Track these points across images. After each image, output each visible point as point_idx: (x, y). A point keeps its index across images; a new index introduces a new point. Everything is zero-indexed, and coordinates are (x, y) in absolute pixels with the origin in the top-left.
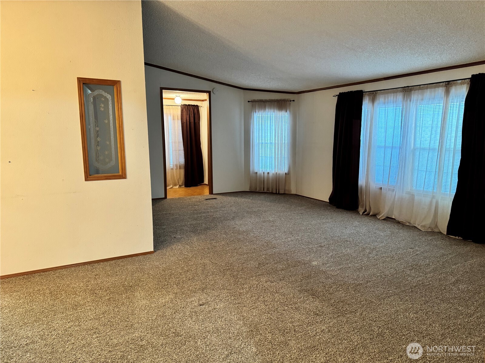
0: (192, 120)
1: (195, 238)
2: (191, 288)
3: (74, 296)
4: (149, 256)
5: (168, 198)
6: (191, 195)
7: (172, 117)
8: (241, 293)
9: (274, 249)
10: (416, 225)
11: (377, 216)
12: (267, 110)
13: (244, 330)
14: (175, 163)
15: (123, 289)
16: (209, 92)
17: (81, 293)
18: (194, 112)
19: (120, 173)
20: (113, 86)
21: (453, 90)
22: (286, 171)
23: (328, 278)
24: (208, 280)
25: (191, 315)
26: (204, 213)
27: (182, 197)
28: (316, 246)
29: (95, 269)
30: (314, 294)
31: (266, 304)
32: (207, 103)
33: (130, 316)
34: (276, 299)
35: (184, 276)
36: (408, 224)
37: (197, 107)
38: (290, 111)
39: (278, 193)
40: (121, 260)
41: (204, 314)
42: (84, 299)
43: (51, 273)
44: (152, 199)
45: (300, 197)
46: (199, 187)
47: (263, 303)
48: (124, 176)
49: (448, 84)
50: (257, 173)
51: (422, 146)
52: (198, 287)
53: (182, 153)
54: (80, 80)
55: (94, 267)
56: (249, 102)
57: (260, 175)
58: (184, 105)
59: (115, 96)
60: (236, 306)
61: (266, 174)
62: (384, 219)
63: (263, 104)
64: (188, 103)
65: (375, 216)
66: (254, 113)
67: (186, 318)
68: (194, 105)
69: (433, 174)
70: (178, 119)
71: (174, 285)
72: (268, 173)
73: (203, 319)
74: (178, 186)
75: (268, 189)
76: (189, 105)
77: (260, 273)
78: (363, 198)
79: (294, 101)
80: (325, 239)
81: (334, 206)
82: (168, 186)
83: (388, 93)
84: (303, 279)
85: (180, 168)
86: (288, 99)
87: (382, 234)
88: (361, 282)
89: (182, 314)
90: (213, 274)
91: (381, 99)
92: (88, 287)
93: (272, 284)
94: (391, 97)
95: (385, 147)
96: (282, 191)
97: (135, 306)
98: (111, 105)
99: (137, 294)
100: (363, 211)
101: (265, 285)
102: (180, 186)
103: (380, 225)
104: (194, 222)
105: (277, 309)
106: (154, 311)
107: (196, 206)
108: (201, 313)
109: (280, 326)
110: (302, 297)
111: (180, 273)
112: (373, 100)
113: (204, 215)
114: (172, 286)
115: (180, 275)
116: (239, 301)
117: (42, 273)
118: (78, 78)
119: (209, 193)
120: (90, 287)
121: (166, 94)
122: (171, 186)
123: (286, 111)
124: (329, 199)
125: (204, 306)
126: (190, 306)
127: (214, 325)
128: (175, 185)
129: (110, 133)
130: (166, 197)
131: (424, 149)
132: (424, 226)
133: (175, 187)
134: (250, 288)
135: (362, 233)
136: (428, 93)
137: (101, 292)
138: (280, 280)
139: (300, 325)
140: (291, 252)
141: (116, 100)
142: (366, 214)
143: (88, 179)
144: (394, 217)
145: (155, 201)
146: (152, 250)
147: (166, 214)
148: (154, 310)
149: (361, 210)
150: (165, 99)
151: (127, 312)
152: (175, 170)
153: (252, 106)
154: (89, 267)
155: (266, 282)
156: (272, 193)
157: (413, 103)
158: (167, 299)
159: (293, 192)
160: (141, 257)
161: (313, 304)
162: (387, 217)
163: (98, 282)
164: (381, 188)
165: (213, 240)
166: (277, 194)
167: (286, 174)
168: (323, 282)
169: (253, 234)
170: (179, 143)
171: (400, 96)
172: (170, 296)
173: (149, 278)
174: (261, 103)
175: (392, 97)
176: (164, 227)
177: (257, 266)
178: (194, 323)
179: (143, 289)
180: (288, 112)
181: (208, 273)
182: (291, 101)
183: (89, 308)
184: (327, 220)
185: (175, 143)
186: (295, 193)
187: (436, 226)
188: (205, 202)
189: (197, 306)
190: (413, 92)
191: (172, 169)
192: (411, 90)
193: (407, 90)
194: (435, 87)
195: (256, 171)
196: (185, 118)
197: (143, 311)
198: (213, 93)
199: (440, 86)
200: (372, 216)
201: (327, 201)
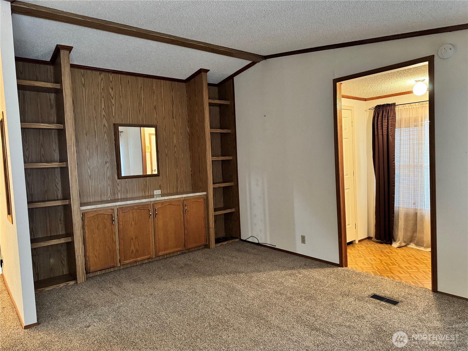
16: (430, 59)
130: (341, 264)
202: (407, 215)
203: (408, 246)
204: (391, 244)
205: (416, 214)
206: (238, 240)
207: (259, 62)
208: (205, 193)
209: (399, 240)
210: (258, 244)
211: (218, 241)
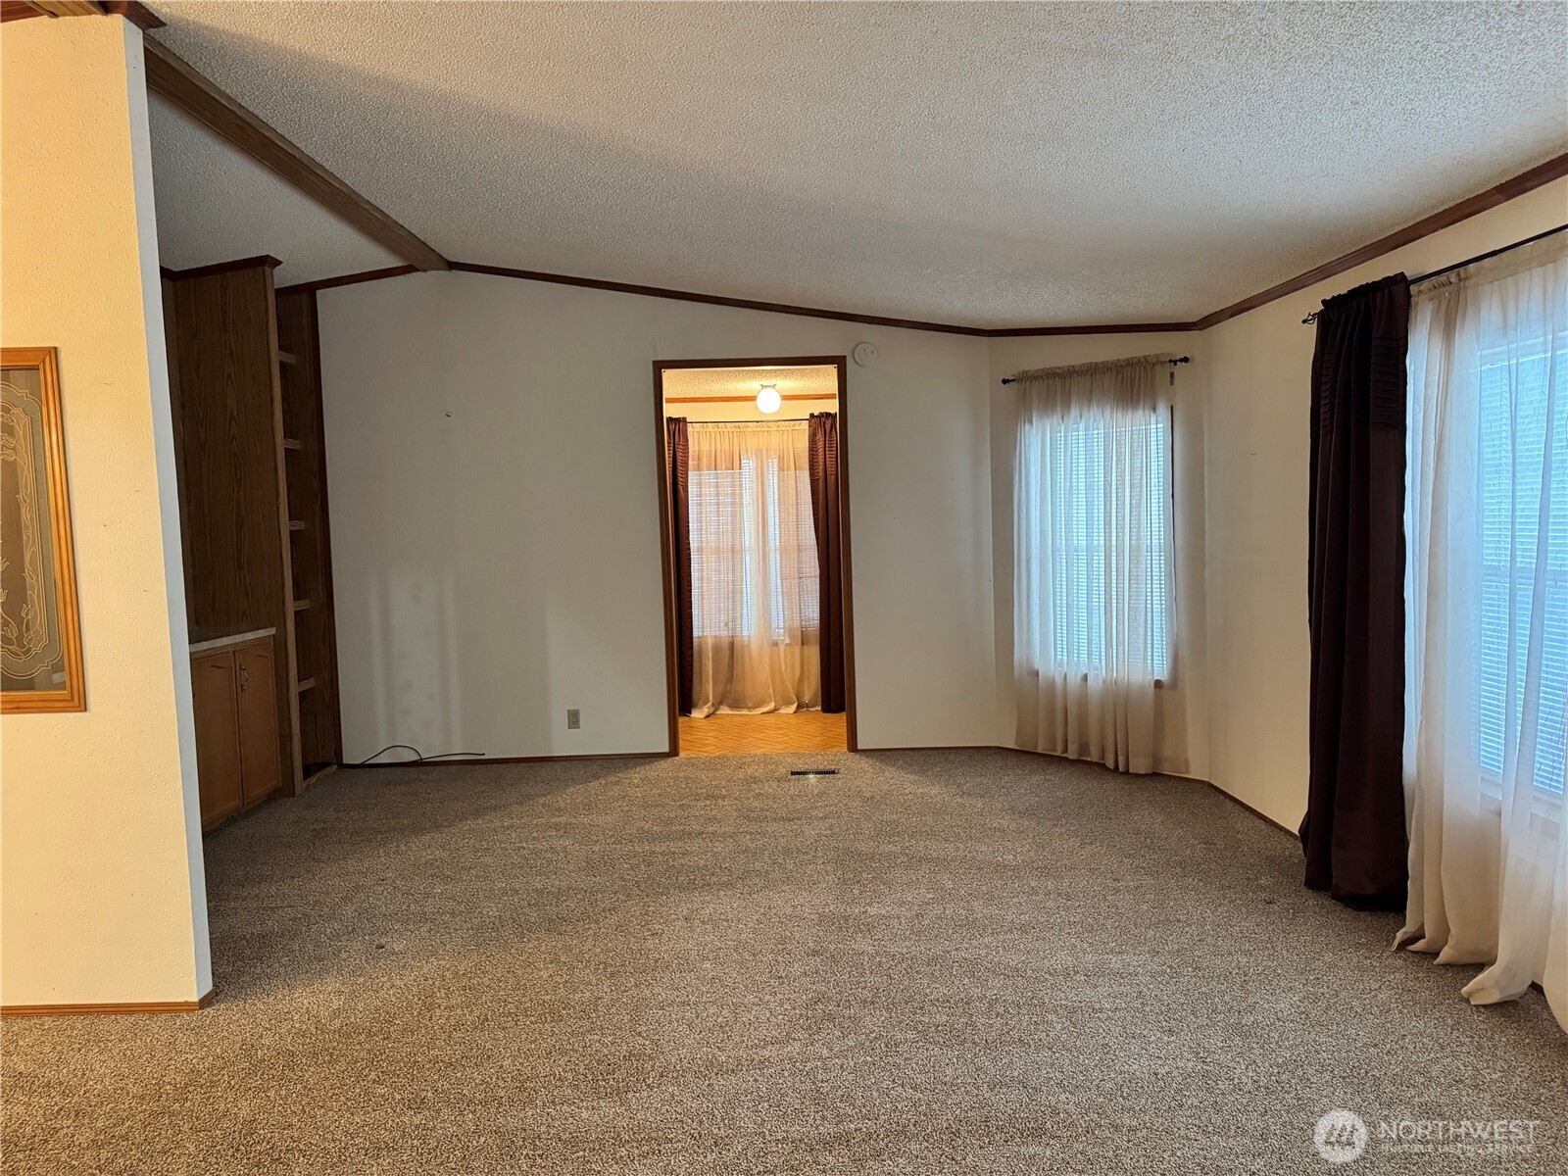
5: (681, 755)
7: (777, 460)
16: (840, 362)
20: (36, 368)
22: (1161, 670)
38: (1170, 407)
39: (1122, 768)
56: (1005, 382)
57: (1052, 685)
58: (822, 416)
61: (1074, 683)
63: (1057, 386)
66: (1027, 426)
70: (797, 465)
72: (1085, 678)
74: (796, 705)
75: (1084, 747)
79: (1186, 360)
86: (1157, 356)
95: (1512, 574)
96: (1139, 765)
102: (802, 706)
119: (846, 746)
122: (771, 706)
123: (1154, 409)
128: (788, 703)
130: (674, 751)
133: (783, 710)
152: (784, 648)
153: (1019, 398)
156: (1098, 767)
159: (1197, 773)
166: (1120, 771)
167: (1158, 684)
170: (803, 549)
174: (1050, 382)
180: (1162, 409)
182: (1175, 362)
191: (776, 645)
195: (1034, 666)
196: (820, 461)
198: (855, 361)
200: (1447, 966)
201: (1296, 832)
202: (717, 648)
203: (718, 712)
204: (690, 713)
205: (732, 645)
206: (335, 767)
207: (425, 271)
208: (273, 631)
209: (705, 704)
210: (419, 764)
211: (308, 772)
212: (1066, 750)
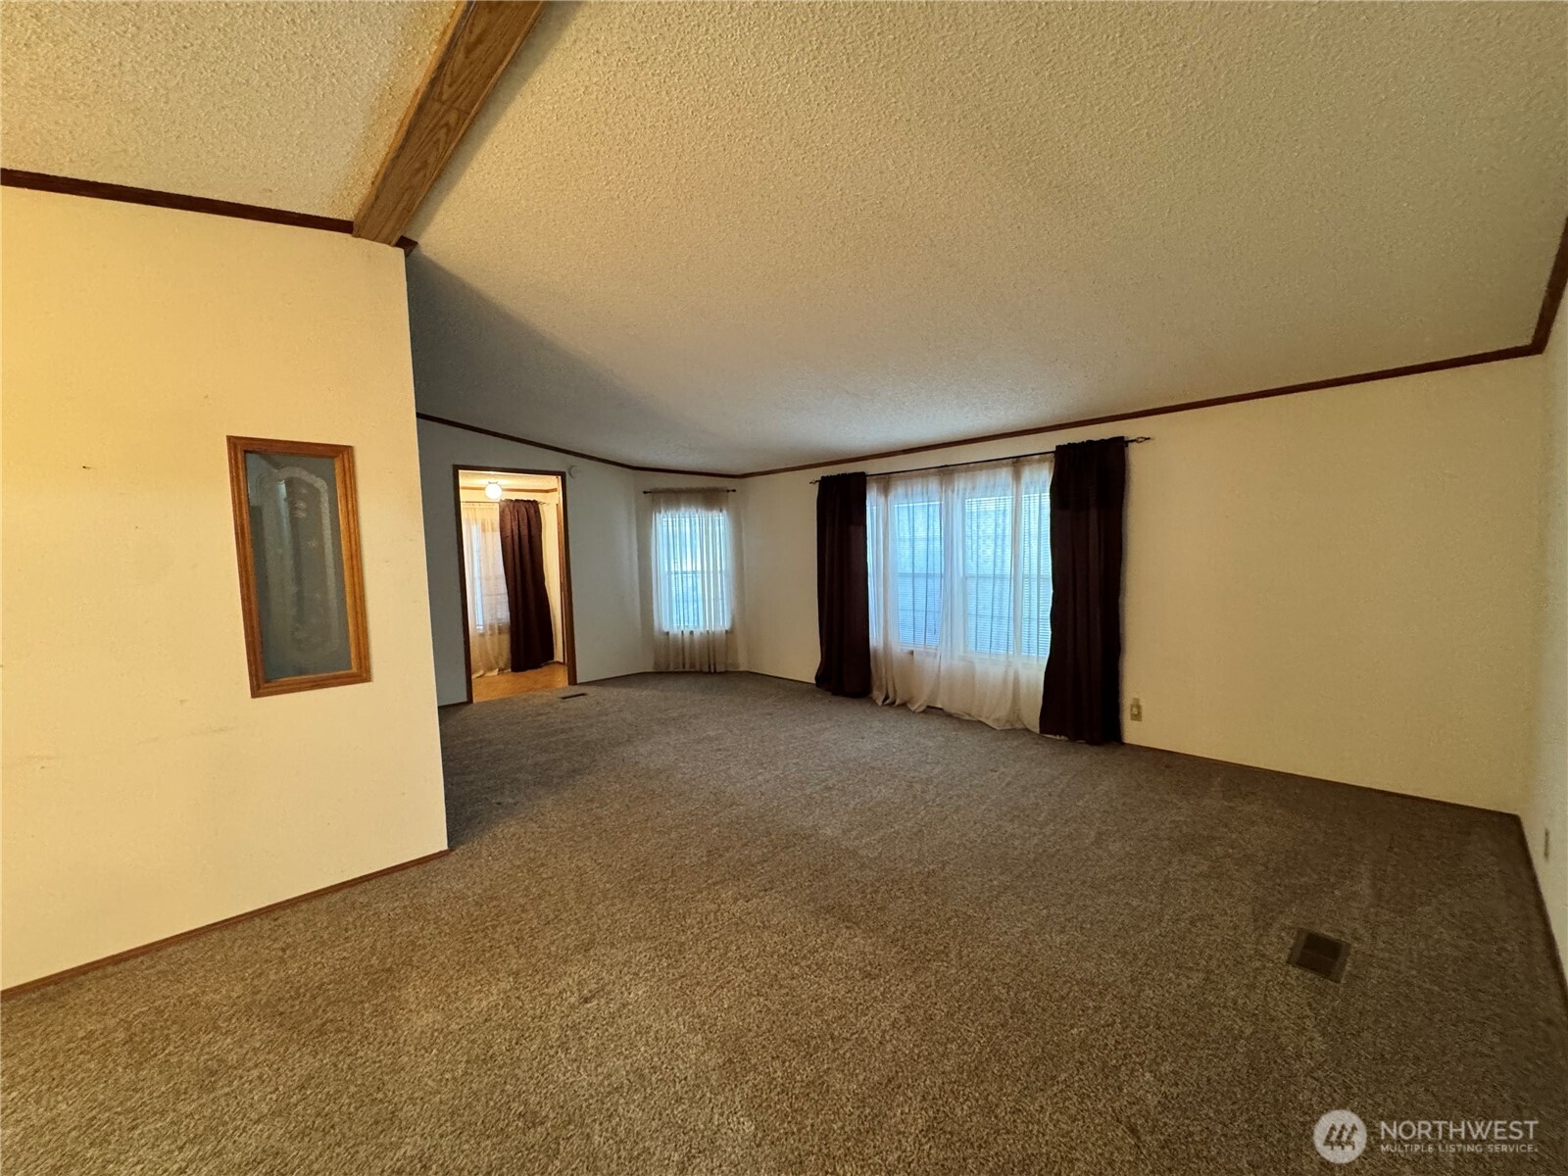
0: (525, 532)
1: (549, 803)
2: (553, 949)
3: (211, 1036)
4: (436, 864)
5: (474, 701)
6: (527, 691)
7: (480, 526)
8: (683, 944)
9: (734, 807)
10: (983, 719)
11: (909, 705)
12: (683, 509)
13: (711, 1064)
14: (488, 622)
15: (365, 983)
16: (562, 475)
17: (233, 1021)
18: (528, 515)
19: (354, 670)
20: (332, 457)
21: (1027, 473)
22: (727, 626)
23: (863, 867)
24: (595, 918)
25: (564, 1040)
26: (563, 731)
27: (506, 696)
28: (818, 788)
29: (282, 929)
30: (848, 918)
31: (748, 967)
32: (558, 497)
33: (386, 1078)
34: (768, 948)
35: (532, 913)
36: (967, 718)
37: (535, 503)
38: (727, 510)
39: (712, 671)
40: (360, 888)
41: (597, 1029)
42: (240, 1043)
43: (142, 962)
44: (439, 707)
45: (759, 677)
46: (545, 669)
47: (741, 965)
48: (364, 675)
49: (1017, 462)
50: (668, 633)
51: (981, 573)
52: (571, 942)
53: (504, 599)
54: (234, 442)
55: (280, 921)
56: (645, 492)
57: (676, 636)
58: (507, 500)
59: (339, 485)
60: (677, 988)
61: (687, 634)
62: (924, 712)
63: (674, 497)
64: (514, 496)
65: (904, 705)
66: (657, 514)
67: (552, 1052)
68: (529, 501)
69: (1005, 621)
70: (493, 529)
71: (508, 944)
72: (692, 633)
73: (597, 1048)
74: (497, 670)
75: (692, 665)
76: (517, 501)
77: (716, 878)
78: (879, 672)
79: (734, 491)
80: (832, 768)
81: (827, 690)
82: (476, 672)
83: (910, 478)
84: (814, 880)
85: (500, 631)
86: (721, 488)
87: (931, 744)
88: (931, 867)
89: (539, 1039)
90: (606, 898)
91: (899, 490)
92: (259, 996)
93: (749, 905)
94: (918, 486)
95: (914, 576)
96: (720, 668)
97: (402, 1039)
98: (326, 505)
99: (408, 994)
100: (882, 698)
101: (734, 909)
102: (501, 670)
103: (919, 725)
104: (542, 758)
105: (776, 975)
106: (458, 1047)
107: (544, 717)
108: (590, 1028)
109: (796, 1028)
110: (825, 931)
111: (520, 905)
112: (885, 490)
113: (563, 736)
114: (505, 951)
115: (523, 911)
116: (681, 970)
117: (110, 969)
118: (230, 439)
119: (567, 683)
120: (262, 998)
121: (466, 479)
122: (481, 673)
123: (721, 511)
124: (817, 678)
125: (595, 1002)
126: (558, 1008)
127: (630, 1060)
128: (491, 669)
129: (324, 573)
130: (470, 700)
131: (985, 577)
132: (998, 720)
133: (489, 674)
134: (700, 925)
135: (894, 747)
136: (983, 478)
137: (297, 1008)
138: (766, 890)
139: (840, 1018)
140: (771, 810)
141: (340, 492)
142: (890, 703)
143: (261, 691)
144: (940, 706)
145: (444, 711)
146: (445, 847)
147: (474, 743)
148: (458, 1043)
149: (878, 696)
150: (464, 488)
151: (377, 1065)
152: (488, 637)
153: (653, 501)
154: (267, 924)
155: (736, 900)
156: (701, 673)
157: (958, 494)
158: (492, 994)
159: (743, 668)
160: (413, 872)
161: (854, 945)
162: (928, 707)
163: (290, 972)
164: (912, 653)
165: (592, 801)
166: (711, 673)
167: (727, 631)
168: (857, 881)
169: (680, 776)
170: (496, 578)
171: (933, 485)
172: (503, 985)
173: (440, 933)
174: (670, 495)
175: (920, 486)
176: (470, 778)
177: (705, 859)
178: (575, 1065)
179: (423, 974)
180: (725, 512)
181: (593, 894)
182: (728, 491)
183: (255, 1073)
184: (823, 724)
185: (488, 579)
186: (747, 669)
187: (1019, 719)
188: (562, 705)
189: (577, 1004)
190: (956, 475)
191: (482, 635)
192: (952, 473)
193: (946, 472)
194: (996, 467)
195: (666, 630)
196: (509, 527)
197: (427, 1052)
198: (570, 474)
199: (1004, 465)
200: (898, 706)
201: (814, 681)
212: (684, 667)
